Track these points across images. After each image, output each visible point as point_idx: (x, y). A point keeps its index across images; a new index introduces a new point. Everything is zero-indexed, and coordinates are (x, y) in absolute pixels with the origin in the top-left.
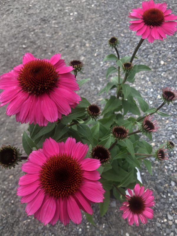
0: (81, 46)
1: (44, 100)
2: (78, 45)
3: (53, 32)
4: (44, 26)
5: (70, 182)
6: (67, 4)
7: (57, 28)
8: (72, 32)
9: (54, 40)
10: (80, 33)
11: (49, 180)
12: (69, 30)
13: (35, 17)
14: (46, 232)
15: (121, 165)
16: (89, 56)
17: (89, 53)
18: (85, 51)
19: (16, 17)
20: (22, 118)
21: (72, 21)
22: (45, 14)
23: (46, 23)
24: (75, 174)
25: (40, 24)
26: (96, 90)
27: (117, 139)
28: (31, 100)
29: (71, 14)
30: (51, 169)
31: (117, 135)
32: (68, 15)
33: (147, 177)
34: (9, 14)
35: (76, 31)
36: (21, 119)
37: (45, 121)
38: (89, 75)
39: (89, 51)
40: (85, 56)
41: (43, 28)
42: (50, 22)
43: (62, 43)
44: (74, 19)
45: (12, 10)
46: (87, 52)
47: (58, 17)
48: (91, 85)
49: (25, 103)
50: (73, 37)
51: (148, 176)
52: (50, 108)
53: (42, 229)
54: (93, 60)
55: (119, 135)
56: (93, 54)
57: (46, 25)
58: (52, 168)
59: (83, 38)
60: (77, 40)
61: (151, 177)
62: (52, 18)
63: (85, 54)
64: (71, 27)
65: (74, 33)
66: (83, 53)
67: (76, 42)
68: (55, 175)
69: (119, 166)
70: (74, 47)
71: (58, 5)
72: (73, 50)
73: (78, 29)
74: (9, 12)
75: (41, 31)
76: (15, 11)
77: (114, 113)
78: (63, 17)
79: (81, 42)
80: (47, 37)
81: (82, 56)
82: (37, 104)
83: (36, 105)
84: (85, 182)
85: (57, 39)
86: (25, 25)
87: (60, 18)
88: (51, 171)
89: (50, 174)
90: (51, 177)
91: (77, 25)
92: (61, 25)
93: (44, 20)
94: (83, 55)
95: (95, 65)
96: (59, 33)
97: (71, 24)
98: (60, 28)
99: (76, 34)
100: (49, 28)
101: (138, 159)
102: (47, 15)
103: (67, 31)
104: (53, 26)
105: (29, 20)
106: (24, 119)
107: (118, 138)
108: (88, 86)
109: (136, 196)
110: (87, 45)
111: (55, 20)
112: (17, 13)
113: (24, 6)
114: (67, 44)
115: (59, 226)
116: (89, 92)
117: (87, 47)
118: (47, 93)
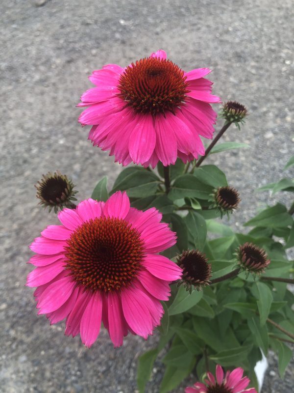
0: (277, 116)
1: (143, 124)
2: (274, 113)
3: (244, 79)
4: (235, 65)
5: (110, 269)
6: (288, 46)
7: (254, 75)
8: (274, 90)
9: (238, 90)
10: (287, 96)
11: (80, 246)
12: (270, 85)
13: (227, 48)
14: (72, 360)
15: (235, 327)
16: (282, 137)
17: (284, 133)
18: (280, 126)
19: (200, 38)
20: (97, 136)
21: (283, 73)
22: (246, 47)
23: (239, 61)
24: (124, 263)
25: (229, 60)
26: (265, 193)
27: (241, 265)
28: (123, 115)
29: (288, 62)
30: (94, 233)
31: (245, 257)
32: (282, 63)
33: (276, 383)
34: (192, 30)
35: (281, 91)
36: (94, 136)
37: (127, 158)
38: (267, 166)
39: (287, 129)
40: (275, 133)
41: (232, 67)
42: (247, 63)
43: (248, 99)
44: (288, 72)
45: (199, 26)
46: (282, 130)
47: (264, 59)
48: (261, 182)
49: (113, 115)
50: (271, 97)
51: (280, 383)
52: (144, 140)
53: (70, 353)
54: (285, 145)
55: (249, 260)
56: (290, 137)
57: (238, 65)
58: (95, 231)
59: (287, 106)
60: (275, 104)
61: (284, 388)
62: (253, 58)
63: (277, 130)
64: (276, 82)
65: (276, 93)
66: (276, 128)
67: (272, 107)
68: (93, 244)
69: (231, 325)
70: (265, 113)
71: (274, 42)
72: (260, 117)
73: (286, 89)
74: (195, 28)
75: (226, 70)
76: (204, 29)
77: (271, 236)
78: (272, 62)
79: (280, 110)
80: (230, 82)
81: (270, 132)
82: (130, 124)
83: (127, 126)
84: (136, 288)
85: (244, 91)
86: (207, 54)
87: (266, 61)
88: (92, 235)
89: (87, 239)
90: (86, 243)
91: (289, 83)
92: (262, 72)
93: (239, 57)
94: (273, 131)
95: (285, 154)
96: (252, 82)
97: (279, 77)
98: (258, 77)
99: (278, 94)
100: (240, 70)
101: (271, 336)
102: (247, 51)
103: (266, 85)
104: (249, 69)
105: (216, 48)
106: (99, 139)
107: (244, 264)
108: (255, 181)
109: (228, 388)
110: (289, 119)
111: (257, 62)
112: (204, 32)
113: (221, 26)
114: (255, 104)
115: (94, 366)
116: (253, 191)
117: (286, 122)
118: (152, 115)
